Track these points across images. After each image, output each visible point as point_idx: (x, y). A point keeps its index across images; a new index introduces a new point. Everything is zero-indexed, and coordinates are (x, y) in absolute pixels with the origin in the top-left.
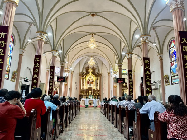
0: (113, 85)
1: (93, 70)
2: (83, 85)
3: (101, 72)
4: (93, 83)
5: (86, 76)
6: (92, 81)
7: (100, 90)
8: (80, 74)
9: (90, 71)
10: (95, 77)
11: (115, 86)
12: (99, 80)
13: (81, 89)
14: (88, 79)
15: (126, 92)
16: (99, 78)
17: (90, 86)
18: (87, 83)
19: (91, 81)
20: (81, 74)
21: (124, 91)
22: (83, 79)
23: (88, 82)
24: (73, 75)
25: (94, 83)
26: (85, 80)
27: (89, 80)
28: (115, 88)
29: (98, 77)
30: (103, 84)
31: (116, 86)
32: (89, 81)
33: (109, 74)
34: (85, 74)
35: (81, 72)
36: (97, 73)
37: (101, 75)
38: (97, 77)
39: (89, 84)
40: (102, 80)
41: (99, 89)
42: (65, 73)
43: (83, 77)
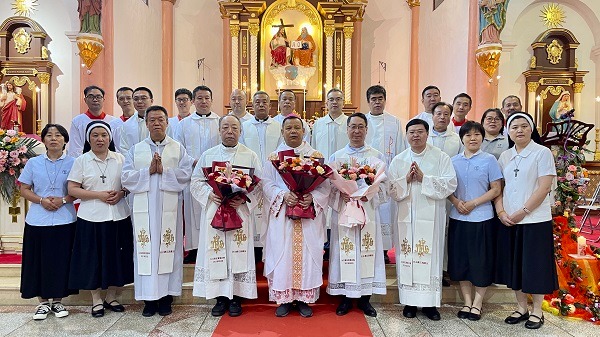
5: (260, 17)
6: (305, 47)
7: (353, 107)
8: (222, 8)
10: (323, 18)
12: (348, 42)
16: (348, 27)
19: (297, 45)
22: (243, 32)
24: (179, 10)
25: (317, 58)
26: (254, 39)
29: (343, 20)
32: (283, 49)
37: (362, 12)
38: (340, 19)
39: (281, 69)
41: (348, 99)
43: (240, 18)
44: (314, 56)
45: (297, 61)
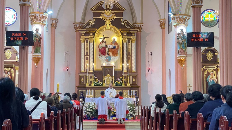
0: (176, 57)
1: (117, 14)
2: (87, 58)
3: (139, 21)
4: (115, 54)
5: (94, 34)
6: (114, 48)
7: (136, 73)
8: (76, 28)
9: (108, 16)
10: (122, 34)
11: (182, 59)
12: (134, 45)
13: (83, 70)
14: (101, 40)
15: (214, 78)
16: (134, 38)
17: (108, 60)
18: (97, 52)
19: (111, 47)
20: (79, 27)
21: (208, 74)
22: (87, 41)
23: (103, 52)
24: (57, 30)
25: (120, 52)
26: (91, 44)
27: (103, 45)
28: (182, 64)
29: (131, 35)
30: (147, 54)
31: (185, 60)
33: (162, 25)
34: (93, 27)
35: (79, 19)
36: (128, 23)
37: (140, 28)
38: (128, 35)
40: (142, 42)
41: (134, 70)
42: (32, 24)
43: (85, 35)
44: (118, 51)
45: (111, 54)
